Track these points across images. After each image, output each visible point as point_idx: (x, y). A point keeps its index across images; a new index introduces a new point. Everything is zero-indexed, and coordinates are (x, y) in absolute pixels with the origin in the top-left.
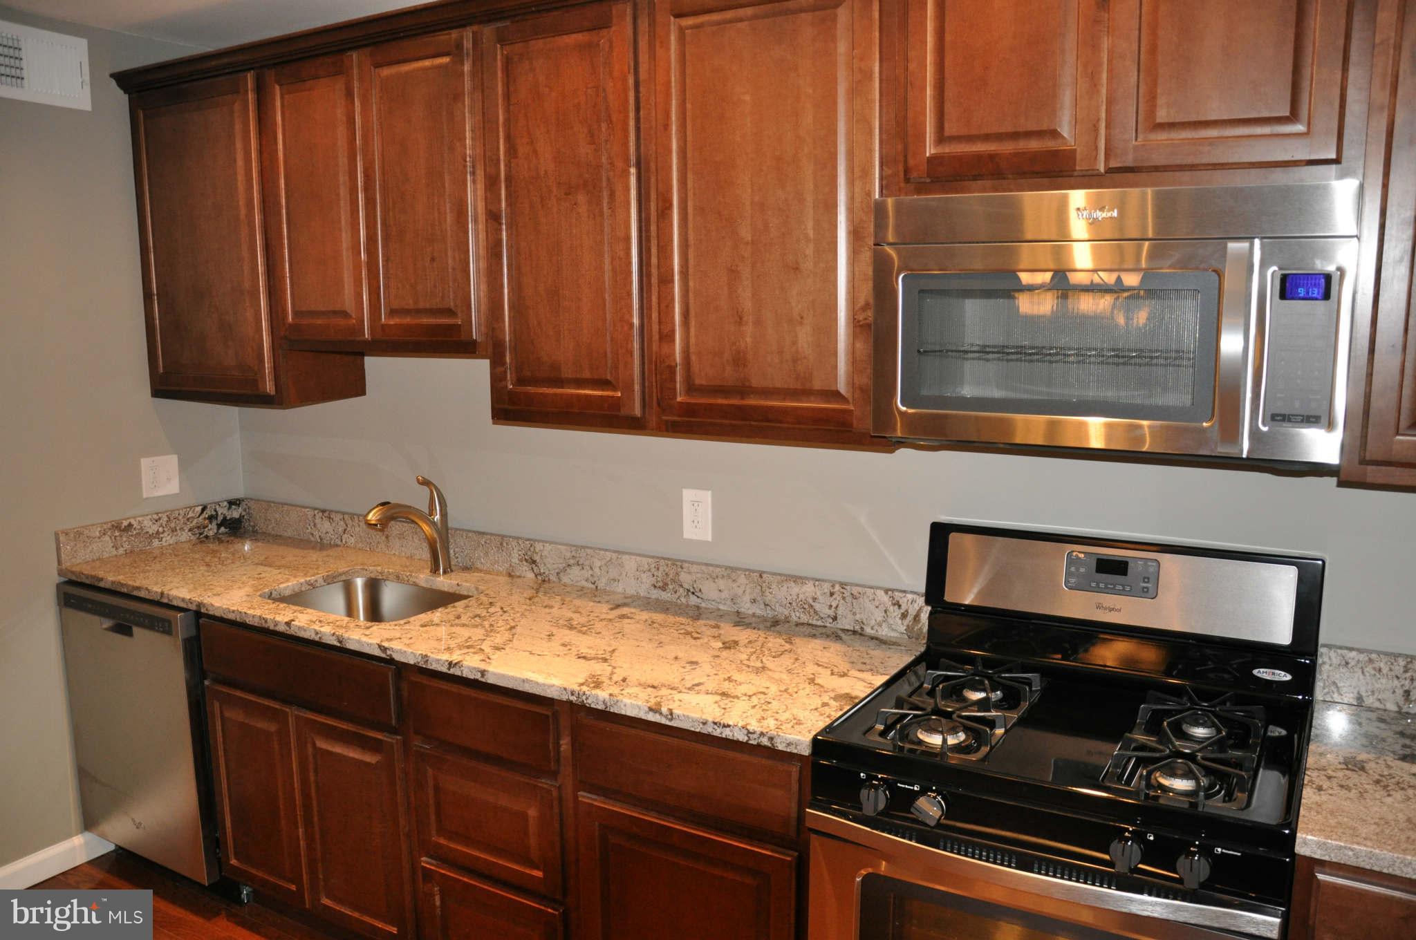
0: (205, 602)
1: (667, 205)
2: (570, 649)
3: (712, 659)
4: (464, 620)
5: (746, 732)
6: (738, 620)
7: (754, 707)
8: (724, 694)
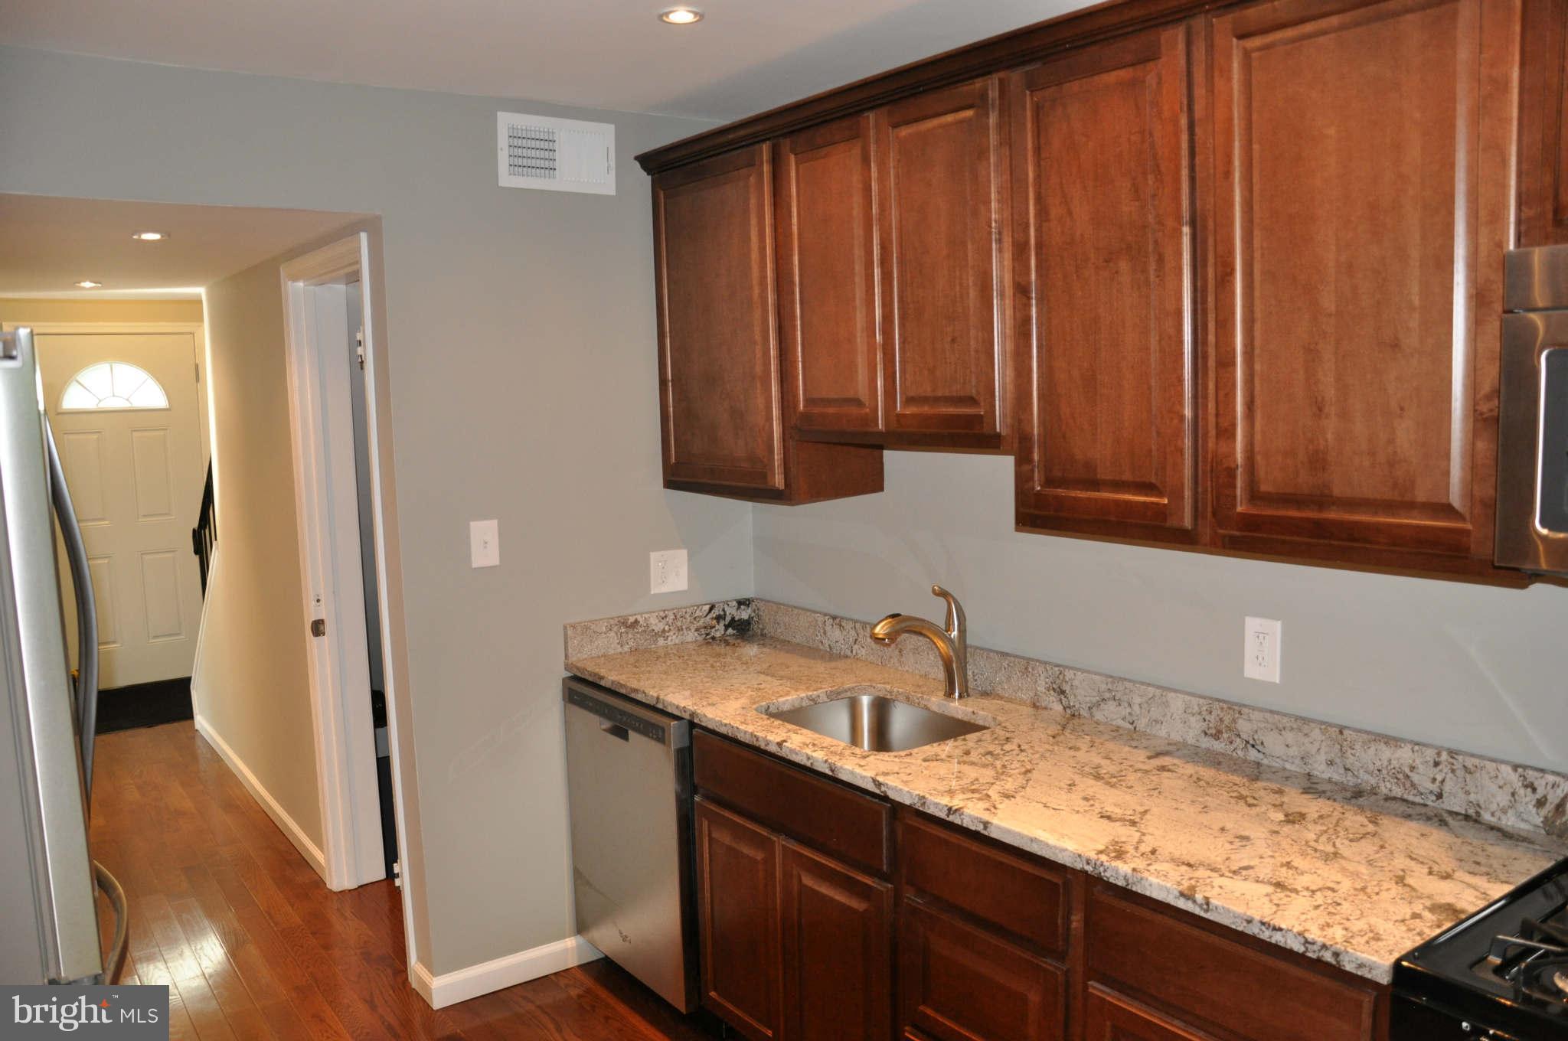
0: (699, 711)
1: (1229, 270)
2: (1092, 805)
3: (1268, 835)
4: (974, 757)
5: (1303, 940)
6: (1309, 785)
7: (1317, 907)
8: (1279, 885)
